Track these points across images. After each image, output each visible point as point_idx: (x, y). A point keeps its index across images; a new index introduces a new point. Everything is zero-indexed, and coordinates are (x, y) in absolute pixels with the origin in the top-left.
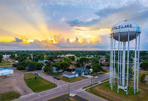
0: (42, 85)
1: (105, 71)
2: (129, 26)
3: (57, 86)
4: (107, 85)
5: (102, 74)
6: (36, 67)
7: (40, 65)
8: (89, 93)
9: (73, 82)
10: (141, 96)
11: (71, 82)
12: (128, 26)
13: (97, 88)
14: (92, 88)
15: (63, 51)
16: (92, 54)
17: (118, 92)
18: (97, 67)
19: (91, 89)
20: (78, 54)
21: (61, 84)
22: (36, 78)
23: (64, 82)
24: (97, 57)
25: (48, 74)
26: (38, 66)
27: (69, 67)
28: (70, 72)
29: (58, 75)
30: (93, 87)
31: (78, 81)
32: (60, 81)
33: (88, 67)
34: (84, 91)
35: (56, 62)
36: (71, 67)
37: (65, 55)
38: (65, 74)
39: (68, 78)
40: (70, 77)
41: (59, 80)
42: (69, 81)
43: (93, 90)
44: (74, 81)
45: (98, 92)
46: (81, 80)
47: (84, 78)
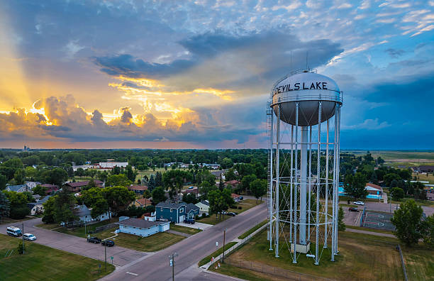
0: (57, 271)
1: (238, 206)
2: (321, 85)
3: (114, 269)
4: (258, 245)
5: (234, 216)
6: (8, 208)
7: (24, 202)
8: (224, 276)
9: (161, 249)
10: (349, 264)
11: (155, 248)
12: (317, 85)
13: (238, 258)
14: (225, 261)
15: (86, 152)
16: (180, 160)
17: (295, 262)
18: (222, 197)
19: (222, 261)
20: (137, 160)
21: (126, 260)
22: (21, 250)
23: (131, 251)
24: (197, 167)
25: (63, 231)
26: (14, 204)
27: (133, 203)
28: (139, 216)
29: (102, 230)
30: (228, 256)
31: (174, 243)
32: (116, 249)
33: (190, 200)
34: (205, 270)
35: (75, 187)
36: (138, 203)
37: (95, 162)
38: (126, 224)
39: (140, 238)
40: (145, 233)
41: (112, 246)
42: (148, 248)
43: (230, 266)
44: (163, 245)
45: (245, 269)
46: (184, 240)
47: (189, 232)
